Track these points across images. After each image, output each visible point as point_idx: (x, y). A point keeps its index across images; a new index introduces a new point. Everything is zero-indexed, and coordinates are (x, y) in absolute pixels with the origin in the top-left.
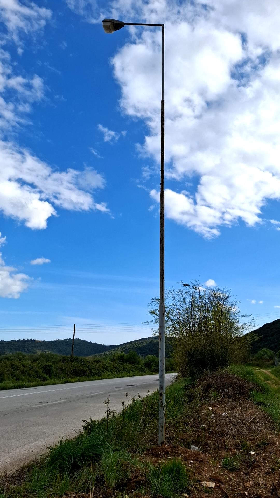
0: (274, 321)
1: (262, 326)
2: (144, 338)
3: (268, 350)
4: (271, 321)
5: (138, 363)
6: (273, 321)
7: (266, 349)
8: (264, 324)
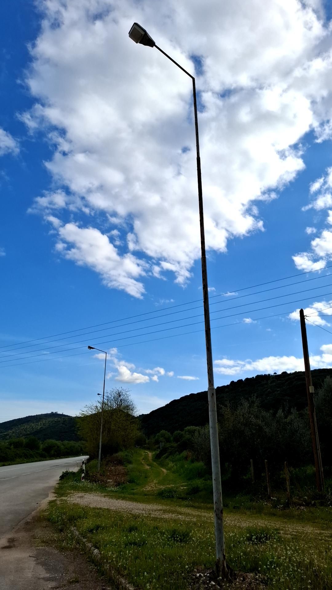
0: (182, 398)
1: (168, 403)
2: (30, 416)
3: (167, 431)
4: (178, 398)
5: (38, 448)
6: (180, 398)
7: (164, 431)
8: (171, 401)
